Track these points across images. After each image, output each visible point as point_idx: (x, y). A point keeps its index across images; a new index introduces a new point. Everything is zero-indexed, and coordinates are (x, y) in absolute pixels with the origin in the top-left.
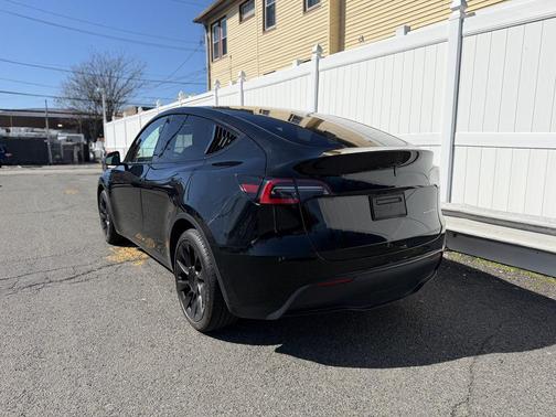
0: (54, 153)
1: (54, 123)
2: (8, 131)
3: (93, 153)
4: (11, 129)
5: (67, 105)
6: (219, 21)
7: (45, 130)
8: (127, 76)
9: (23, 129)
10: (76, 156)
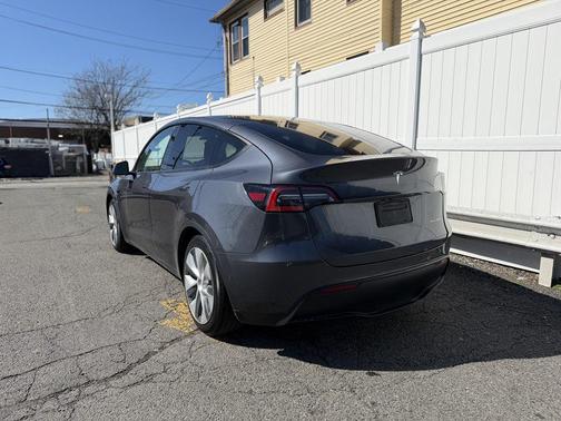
0: (56, 165)
1: (54, 134)
2: (7, 142)
3: (96, 164)
4: (10, 139)
5: (68, 115)
6: (239, 19)
7: (46, 140)
8: (131, 84)
9: (22, 139)
10: (78, 167)
